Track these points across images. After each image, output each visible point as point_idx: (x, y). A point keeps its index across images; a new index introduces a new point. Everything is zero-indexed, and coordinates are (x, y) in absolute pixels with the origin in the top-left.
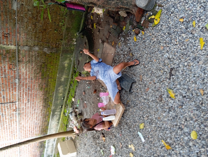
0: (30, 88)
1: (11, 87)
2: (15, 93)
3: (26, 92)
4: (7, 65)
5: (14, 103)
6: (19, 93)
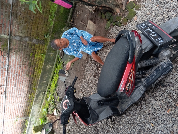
0: (18, 74)
1: (1, 72)
2: (4, 78)
3: (14, 77)
5: (2, 87)
6: (8, 78)
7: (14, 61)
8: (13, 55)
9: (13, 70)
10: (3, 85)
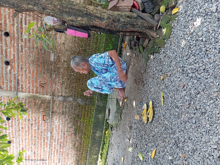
2: (46, 149)
3: (57, 149)
4: (41, 116)
5: (44, 161)
6: (50, 150)
7: (58, 127)
8: (56, 119)
9: (57, 138)
10: (45, 159)
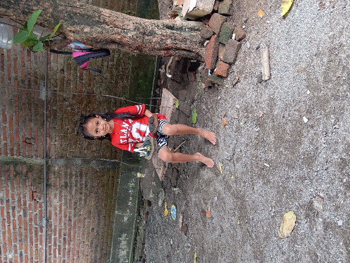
0: (67, 237)
1: (34, 235)
2: (41, 247)
3: (59, 245)
4: (28, 193)
6: (48, 247)
8: (55, 196)
